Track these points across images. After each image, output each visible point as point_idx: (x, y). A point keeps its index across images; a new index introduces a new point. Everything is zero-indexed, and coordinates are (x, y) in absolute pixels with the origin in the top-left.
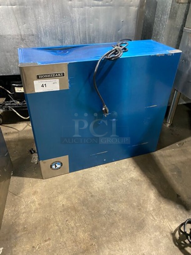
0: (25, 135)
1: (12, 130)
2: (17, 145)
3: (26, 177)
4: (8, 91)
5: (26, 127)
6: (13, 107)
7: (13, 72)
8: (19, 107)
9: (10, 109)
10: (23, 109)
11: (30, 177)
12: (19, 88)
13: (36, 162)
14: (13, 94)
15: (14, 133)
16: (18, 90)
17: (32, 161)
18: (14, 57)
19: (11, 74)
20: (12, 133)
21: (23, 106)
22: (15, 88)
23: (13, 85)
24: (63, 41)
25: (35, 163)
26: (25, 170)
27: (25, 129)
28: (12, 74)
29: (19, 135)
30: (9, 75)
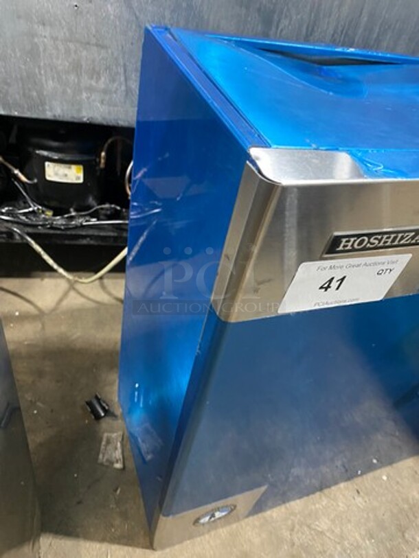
0: (63, 328)
1: (18, 306)
2: (40, 374)
3: (87, 537)
4: (16, 172)
5: (66, 294)
6: (30, 230)
7: (51, 110)
8: (52, 232)
9: (17, 237)
10: (67, 242)
11: (103, 540)
12: (63, 166)
13: (117, 462)
14: (35, 185)
15: (24, 317)
16: (56, 174)
17: (101, 456)
18: (68, 51)
19: (42, 116)
20: (17, 317)
21: (69, 233)
22: (47, 163)
23: (37, 152)
24: (276, 17)
25: (112, 463)
26: (79, 503)
27: (65, 303)
28: (49, 115)
29: (43, 328)
30: (34, 116)
